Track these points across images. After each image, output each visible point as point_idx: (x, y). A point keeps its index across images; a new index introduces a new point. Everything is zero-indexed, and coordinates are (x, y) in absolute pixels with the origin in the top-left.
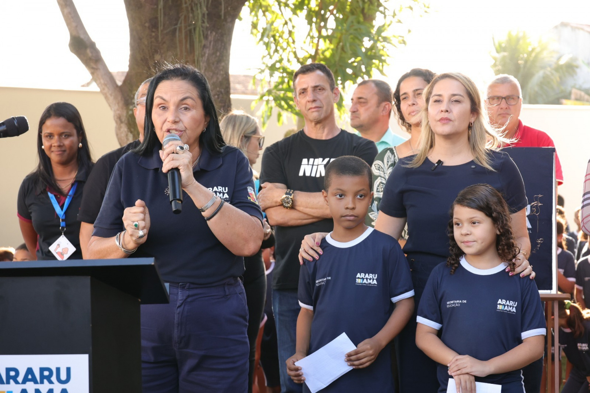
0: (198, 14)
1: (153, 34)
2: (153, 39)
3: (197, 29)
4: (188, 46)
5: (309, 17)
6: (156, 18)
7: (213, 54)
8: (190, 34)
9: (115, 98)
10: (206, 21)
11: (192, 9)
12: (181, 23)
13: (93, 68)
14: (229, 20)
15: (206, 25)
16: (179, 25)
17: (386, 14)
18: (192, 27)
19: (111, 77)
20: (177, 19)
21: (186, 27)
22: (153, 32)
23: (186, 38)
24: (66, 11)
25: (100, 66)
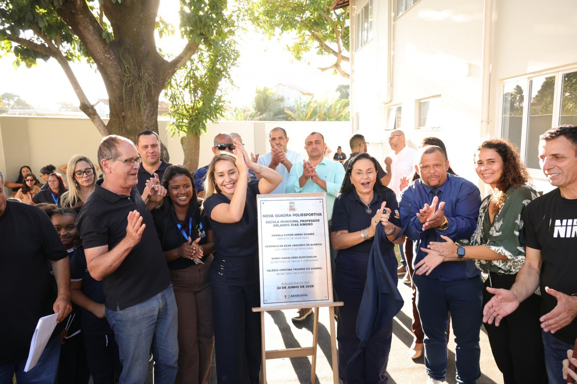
0: (142, 95)
1: (121, 103)
2: (121, 106)
3: (142, 102)
4: (138, 109)
5: (190, 92)
6: (122, 96)
7: (149, 112)
8: (138, 104)
9: (104, 131)
10: (145, 98)
11: (138, 92)
12: (134, 99)
13: (92, 118)
14: (156, 97)
15: (145, 100)
16: (133, 100)
17: (222, 91)
18: (139, 101)
19: (102, 122)
20: (132, 96)
21: (136, 101)
22: (120, 102)
23: (137, 106)
24: (77, 91)
25: (96, 117)
